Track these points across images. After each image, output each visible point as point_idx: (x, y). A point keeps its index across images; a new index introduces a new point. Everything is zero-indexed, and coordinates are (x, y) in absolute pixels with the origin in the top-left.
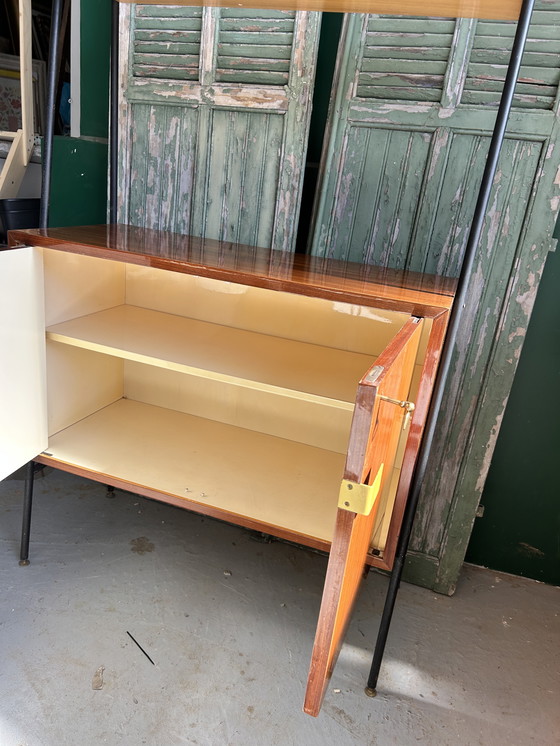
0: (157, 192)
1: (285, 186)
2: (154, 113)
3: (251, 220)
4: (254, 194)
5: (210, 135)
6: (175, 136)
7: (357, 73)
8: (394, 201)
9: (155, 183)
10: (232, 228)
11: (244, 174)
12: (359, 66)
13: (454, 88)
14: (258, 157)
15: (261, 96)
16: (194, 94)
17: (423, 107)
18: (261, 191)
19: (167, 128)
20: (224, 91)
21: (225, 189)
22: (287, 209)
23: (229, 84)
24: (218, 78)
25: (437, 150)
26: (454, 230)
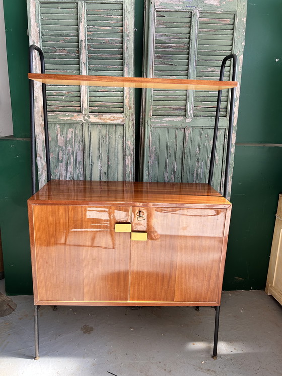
0: (65, 162)
1: (128, 154)
2: (59, 127)
3: (114, 169)
4: (114, 158)
5: (89, 136)
6: (72, 137)
7: (152, 107)
8: (173, 155)
9: (63, 158)
10: (105, 173)
11: (108, 151)
12: (152, 104)
13: (190, 111)
14: (114, 143)
15: (112, 118)
16: (80, 118)
17: (180, 119)
18: (117, 157)
19: (67, 133)
20: (94, 117)
21: (100, 157)
22: (130, 163)
23: (97, 114)
24: (90, 111)
25: (187, 134)
26: (198, 164)
